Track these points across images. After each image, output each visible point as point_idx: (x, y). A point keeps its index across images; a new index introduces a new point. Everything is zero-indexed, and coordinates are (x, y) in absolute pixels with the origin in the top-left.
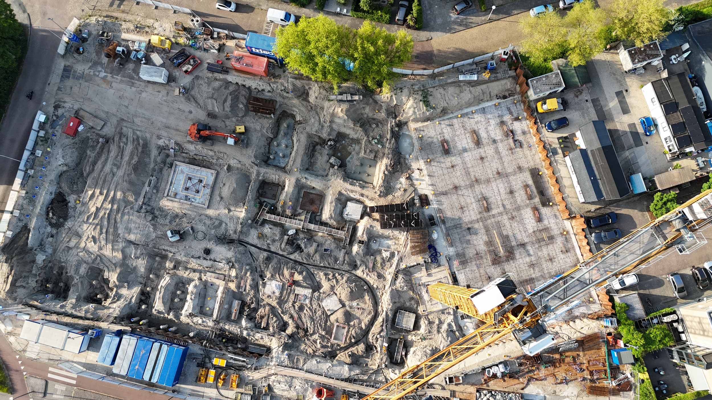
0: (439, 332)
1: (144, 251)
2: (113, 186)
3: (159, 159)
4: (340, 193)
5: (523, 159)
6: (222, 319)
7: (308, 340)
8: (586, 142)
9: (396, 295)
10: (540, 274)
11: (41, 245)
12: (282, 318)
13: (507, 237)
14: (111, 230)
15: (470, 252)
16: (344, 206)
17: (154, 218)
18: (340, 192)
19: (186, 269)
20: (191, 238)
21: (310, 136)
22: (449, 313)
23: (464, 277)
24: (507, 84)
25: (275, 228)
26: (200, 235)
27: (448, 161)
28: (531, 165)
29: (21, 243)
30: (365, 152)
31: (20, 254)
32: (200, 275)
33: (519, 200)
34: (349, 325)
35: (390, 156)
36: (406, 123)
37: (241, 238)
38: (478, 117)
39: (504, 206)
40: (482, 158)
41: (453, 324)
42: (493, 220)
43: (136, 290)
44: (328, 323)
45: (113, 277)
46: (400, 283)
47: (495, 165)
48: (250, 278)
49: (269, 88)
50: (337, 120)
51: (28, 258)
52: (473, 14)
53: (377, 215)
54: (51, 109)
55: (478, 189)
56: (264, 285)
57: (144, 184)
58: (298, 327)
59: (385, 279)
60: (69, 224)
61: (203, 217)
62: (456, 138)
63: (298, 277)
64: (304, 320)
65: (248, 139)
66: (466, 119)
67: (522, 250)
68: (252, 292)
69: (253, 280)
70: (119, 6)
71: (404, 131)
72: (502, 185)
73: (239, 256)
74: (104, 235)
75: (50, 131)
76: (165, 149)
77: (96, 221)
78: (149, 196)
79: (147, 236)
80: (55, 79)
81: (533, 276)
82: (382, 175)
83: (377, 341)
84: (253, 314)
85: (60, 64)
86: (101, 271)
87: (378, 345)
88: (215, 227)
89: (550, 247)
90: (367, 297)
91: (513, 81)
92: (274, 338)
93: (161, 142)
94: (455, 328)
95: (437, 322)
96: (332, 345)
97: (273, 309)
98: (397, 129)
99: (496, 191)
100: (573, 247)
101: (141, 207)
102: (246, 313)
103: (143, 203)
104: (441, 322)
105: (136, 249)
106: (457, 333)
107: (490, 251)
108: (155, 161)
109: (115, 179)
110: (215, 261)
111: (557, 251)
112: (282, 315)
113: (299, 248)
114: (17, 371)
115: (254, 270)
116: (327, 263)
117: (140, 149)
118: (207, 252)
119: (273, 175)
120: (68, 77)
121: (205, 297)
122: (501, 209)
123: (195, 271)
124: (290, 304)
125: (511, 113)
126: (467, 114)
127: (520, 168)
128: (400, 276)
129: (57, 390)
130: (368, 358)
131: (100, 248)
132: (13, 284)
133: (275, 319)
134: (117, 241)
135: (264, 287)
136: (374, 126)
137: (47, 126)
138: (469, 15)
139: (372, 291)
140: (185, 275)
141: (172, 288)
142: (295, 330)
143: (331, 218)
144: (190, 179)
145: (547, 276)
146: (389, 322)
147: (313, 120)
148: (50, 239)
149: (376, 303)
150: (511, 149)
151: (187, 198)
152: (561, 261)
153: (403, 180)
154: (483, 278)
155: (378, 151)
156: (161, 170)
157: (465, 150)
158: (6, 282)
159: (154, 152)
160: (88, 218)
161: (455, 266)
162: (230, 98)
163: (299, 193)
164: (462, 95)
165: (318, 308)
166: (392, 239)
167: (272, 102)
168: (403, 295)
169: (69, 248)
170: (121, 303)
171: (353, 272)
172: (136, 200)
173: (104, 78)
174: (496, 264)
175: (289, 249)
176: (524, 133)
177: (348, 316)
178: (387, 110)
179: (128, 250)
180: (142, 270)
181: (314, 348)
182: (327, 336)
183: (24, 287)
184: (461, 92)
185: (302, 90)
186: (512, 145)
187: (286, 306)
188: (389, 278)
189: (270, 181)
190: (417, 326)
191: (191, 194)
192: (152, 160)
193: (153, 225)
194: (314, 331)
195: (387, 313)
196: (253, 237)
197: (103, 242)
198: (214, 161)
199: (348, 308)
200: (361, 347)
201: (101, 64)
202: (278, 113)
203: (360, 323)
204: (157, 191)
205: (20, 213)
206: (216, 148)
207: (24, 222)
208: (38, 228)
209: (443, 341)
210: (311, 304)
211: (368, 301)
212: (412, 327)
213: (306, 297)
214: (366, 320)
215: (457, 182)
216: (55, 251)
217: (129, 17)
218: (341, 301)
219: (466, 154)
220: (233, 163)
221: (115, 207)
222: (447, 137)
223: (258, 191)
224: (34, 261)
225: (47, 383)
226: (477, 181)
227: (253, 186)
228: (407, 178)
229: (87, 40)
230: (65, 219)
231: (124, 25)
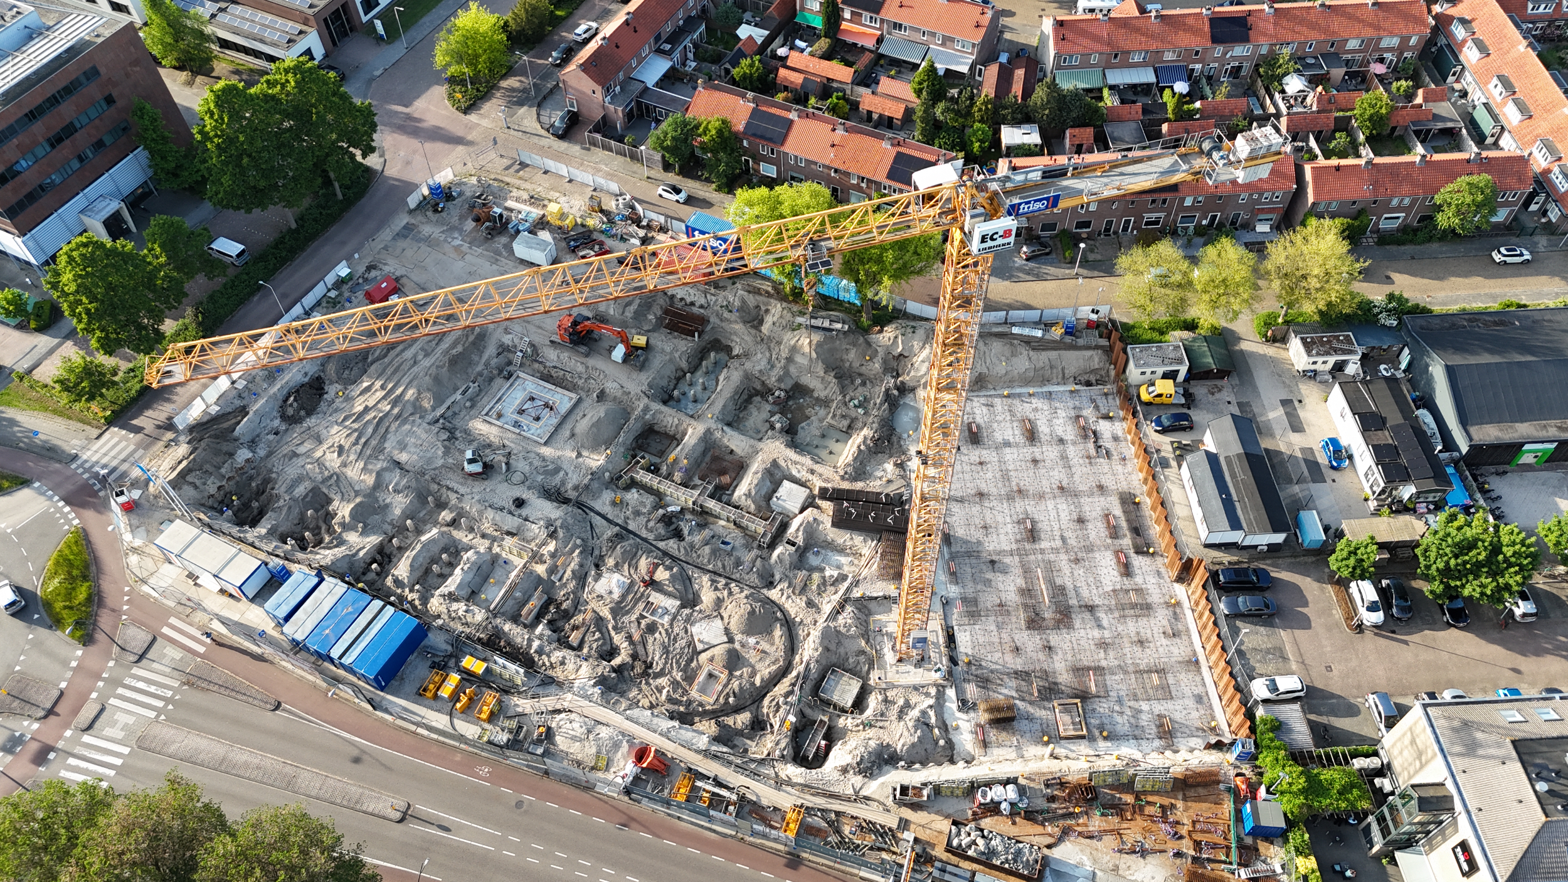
0: (900, 718)
1: (414, 484)
2: (406, 380)
3: (494, 362)
4: (775, 463)
5: (1109, 476)
6: (503, 614)
7: (648, 683)
8: (1218, 444)
9: (831, 639)
10: (1116, 663)
11: (253, 444)
12: (611, 639)
13: (1062, 589)
14: (374, 442)
15: (989, 600)
16: (777, 485)
17: (452, 438)
18: (775, 461)
19: (471, 530)
20: (500, 478)
21: (748, 377)
22: (927, 695)
23: (968, 638)
24: (1096, 359)
25: (647, 495)
26: (517, 478)
27: (974, 454)
28: (1124, 486)
29: (225, 425)
30: (834, 416)
31: (216, 437)
32: (492, 544)
33: (1093, 536)
34: (731, 674)
35: (875, 426)
36: (913, 390)
37: (583, 498)
38: (1037, 403)
39: (1063, 538)
40: (1035, 461)
41: (932, 713)
42: (1040, 557)
43: (374, 540)
44: (694, 664)
45: (343, 510)
46: (846, 618)
47: (1058, 475)
48: (577, 560)
49: (703, 301)
50: (799, 359)
51: (225, 447)
52: (1051, 264)
53: (828, 506)
54: (361, 269)
55: (1020, 505)
56: (598, 577)
57: (456, 389)
58: (635, 656)
59: (819, 611)
60: (311, 422)
61: (532, 455)
62: (995, 425)
63: (662, 575)
64: (650, 648)
65: (646, 360)
66: (1017, 402)
67: (1087, 615)
68: (572, 585)
69: (581, 565)
70: (518, 171)
71: (908, 400)
72: (1065, 506)
73: (570, 521)
74: (359, 447)
75: (347, 294)
76: (509, 351)
77: (356, 426)
78: (456, 409)
79: (429, 461)
80: (386, 235)
81: (1104, 663)
82: (855, 449)
83: (777, 711)
84: (560, 624)
85: (403, 220)
86: (329, 501)
87: (776, 722)
88: (546, 473)
89: (1143, 622)
90: (778, 632)
91: (1105, 358)
92: (585, 664)
93: (507, 340)
94: (933, 720)
95: (901, 702)
96: (689, 703)
97: (599, 621)
98: (895, 392)
99: (1053, 513)
100: (1188, 630)
101: (437, 421)
102: (549, 617)
103: (442, 416)
104: (907, 705)
105: (402, 477)
106: (936, 731)
107: (1026, 606)
108: (487, 364)
109: (415, 369)
110: (526, 520)
111: (1155, 630)
112: (613, 633)
113: (678, 535)
114: (113, 610)
115: (587, 551)
116: (720, 564)
117: (471, 338)
118: (520, 503)
119: (669, 418)
120: (406, 237)
121: (486, 579)
122: (1058, 543)
123: (484, 536)
124: (634, 617)
125: (1097, 408)
126: (1019, 395)
127: (1101, 487)
128: (849, 608)
129: (165, 655)
130: (751, 739)
131: (344, 465)
132: (182, 475)
133: (597, 635)
134: (376, 458)
135: (596, 580)
136: (859, 381)
137: (345, 287)
138: (1045, 264)
139: (790, 626)
140: (465, 540)
141: (436, 549)
142: (628, 660)
143: (748, 495)
144: (532, 399)
145: (1131, 669)
146: (808, 687)
147: (759, 356)
148: (271, 437)
149: (792, 647)
150: (1089, 457)
151: (517, 424)
152: (1161, 650)
153: (889, 467)
154: (1007, 647)
155: (856, 418)
156: (491, 380)
157: (1007, 444)
158: (173, 469)
159: (491, 350)
160: (345, 419)
161: (955, 616)
162: (637, 301)
163: (704, 453)
164: (1014, 360)
165: (682, 634)
166: (848, 555)
167: (703, 321)
168: (846, 642)
169: (295, 455)
170: (339, 552)
171: (765, 591)
172: (434, 409)
173: (457, 248)
174: (1034, 629)
175: (661, 530)
176: (1116, 439)
177: (734, 660)
178: (885, 361)
179: (387, 476)
180: (398, 512)
181: (653, 699)
182: (684, 684)
183: (196, 487)
184: (1013, 355)
185: (754, 312)
186: (1093, 452)
187: (626, 619)
188: (827, 609)
189: (662, 430)
190: (859, 704)
191: (524, 420)
192: (483, 360)
193: (445, 447)
194: (663, 669)
195: (808, 664)
196: (603, 502)
197: (352, 457)
198: (581, 382)
199: (737, 646)
200: (742, 719)
201: (461, 231)
202: (706, 337)
203: (753, 674)
204: (472, 407)
205: (246, 387)
206: (592, 362)
207: (245, 402)
208: (261, 415)
209: (906, 733)
210: (671, 625)
211: (777, 640)
212: (849, 704)
213: (666, 611)
214: (765, 671)
215: (984, 488)
216: (270, 454)
217: (527, 185)
218: (727, 631)
219: (1007, 450)
220: (611, 387)
221: (396, 411)
222: (979, 420)
223: (637, 438)
224: (231, 455)
225: (154, 639)
226: (1020, 491)
227: (633, 426)
228: (896, 465)
229: (454, 199)
230: (309, 414)
231: (515, 193)
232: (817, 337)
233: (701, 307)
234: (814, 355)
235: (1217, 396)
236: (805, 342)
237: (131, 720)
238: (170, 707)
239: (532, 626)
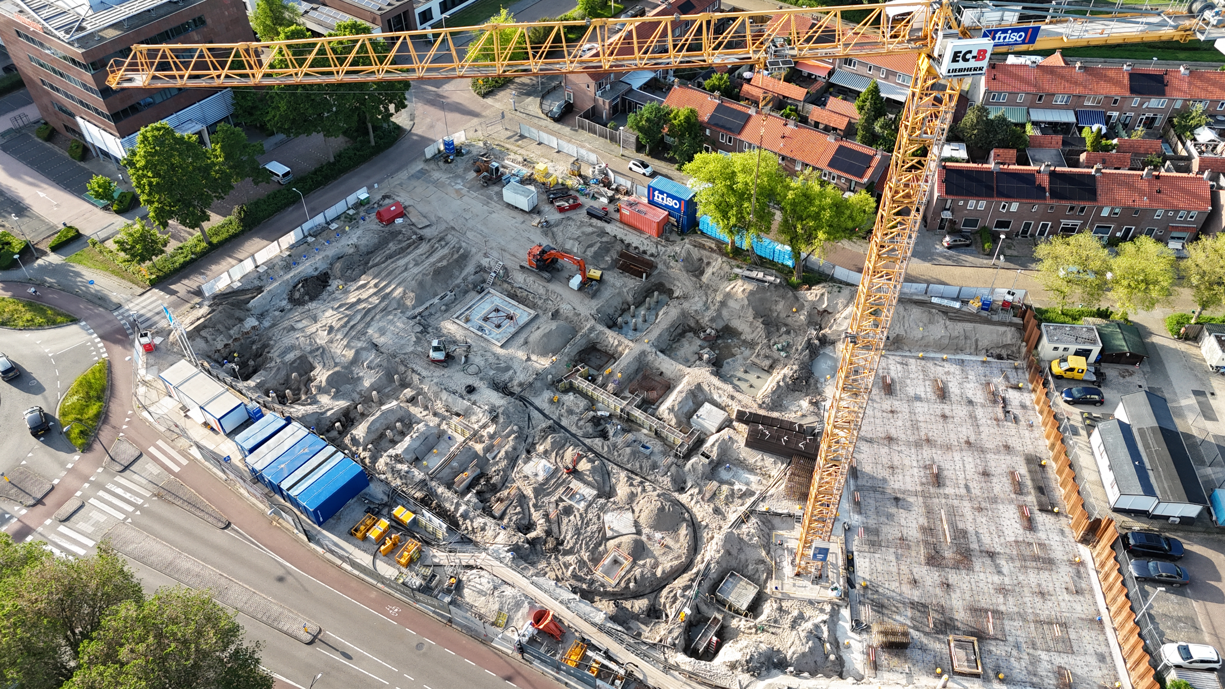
0: (793, 627)
1: (385, 364)
2: (396, 281)
3: (471, 278)
4: (699, 386)
5: (1015, 438)
6: (439, 479)
7: (556, 559)
8: (1130, 416)
9: (733, 544)
10: (1016, 609)
11: (261, 316)
12: (530, 515)
13: (964, 533)
14: (359, 327)
15: (890, 532)
16: (699, 405)
17: (425, 331)
18: (699, 384)
19: (426, 408)
20: (458, 367)
21: (684, 315)
22: (822, 611)
23: (867, 564)
24: (1009, 335)
25: (581, 398)
26: (473, 369)
27: (887, 403)
28: (1030, 449)
29: (242, 298)
30: (758, 355)
31: (232, 304)
32: (441, 422)
33: (997, 489)
34: (634, 563)
35: (795, 367)
36: (833, 343)
37: (526, 394)
38: (948, 367)
39: (967, 487)
40: (944, 417)
41: (825, 628)
42: (944, 501)
43: (343, 404)
44: (601, 548)
45: (321, 375)
46: (750, 528)
47: (966, 432)
48: (511, 443)
49: (654, 250)
50: (731, 303)
51: (238, 313)
52: (971, 254)
53: (743, 428)
54: (378, 197)
55: (927, 453)
56: (528, 460)
57: (435, 295)
58: (548, 533)
59: (724, 518)
60: (312, 305)
61: (489, 354)
62: (908, 381)
63: (584, 466)
64: (564, 528)
65: (598, 291)
66: (930, 364)
67: (988, 561)
68: (503, 464)
69: (514, 449)
70: (517, 141)
71: (828, 350)
72: (970, 459)
73: (511, 409)
74: (347, 329)
75: (362, 214)
76: (485, 271)
77: (347, 312)
78: (433, 311)
79: (402, 347)
80: (403, 175)
81: (1002, 608)
82: (774, 384)
83: (674, 602)
84: (488, 496)
85: (419, 166)
86: (313, 368)
87: (671, 612)
88: (498, 369)
89: (1044, 575)
90: (683, 531)
91: (1017, 335)
92: (503, 532)
93: (485, 262)
94: (825, 635)
95: (795, 613)
96: (592, 582)
97: (522, 498)
98: (817, 342)
99: (959, 464)
100: (1091, 590)
101: (415, 317)
102: (478, 488)
103: (420, 314)
104: (801, 617)
105: (376, 357)
106: (828, 646)
107: (926, 543)
108: (464, 279)
109: (405, 274)
110: (474, 404)
111: (1058, 585)
112: (532, 510)
113: (604, 435)
114: (114, 427)
115: (522, 437)
116: (638, 465)
117: (456, 256)
118: (471, 390)
119: (612, 338)
120: (418, 178)
121: (430, 450)
122: (963, 491)
123: (435, 414)
124: (553, 499)
125: (1006, 378)
126: (933, 359)
127: (1007, 447)
128: (753, 520)
129: (145, 470)
130: (646, 624)
131: (331, 341)
132: (198, 330)
133: (518, 509)
134: (359, 339)
135: (525, 463)
136: (784, 329)
137: (362, 209)
138: (965, 253)
139: (695, 528)
140: (419, 415)
141: (392, 418)
142: (543, 535)
143: (671, 410)
144: (497, 310)
145: (1031, 618)
146: (706, 585)
147: (697, 299)
148: (277, 313)
149: (695, 547)
150: (997, 420)
151: (481, 329)
152: (1063, 604)
153: (805, 403)
154: (905, 579)
155: (778, 360)
156: (466, 292)
157: (918, 398)
158: (192, 323)
159: (470, 268)
160: (340, 307)
161: (856, 543)
162: (598, 245)
163: (637, 371)
164: (931, 327)
165: (595, 519)
166: (756, 474)
167: (652, 266)
168: (747, 550)
169: (293, 329)
170: (310, 409)
171: (676, 494)
172: (414, 307)
173: (458, 191)
174: (933, 565)
175: (590, 428)
176: (1024, 407)
177: (639, 550)
178: (810, 315)
179: (364, 354)
180: (367, 383)
181: (559, 574)
182: (590, 564)
183: (207, 341)
184: (931, 322)
185: (697, 264)
186: (1001, 415)
187: (546, 500)
188: (732, 517)
189: (603, 349)
190: (754, 608)
191: (487, 326)
192: (463, 275)
193: (417, 338)
194: (572, 548)
195: (708, 564)
196: (543, 400)
197: (339, 336)
198: (540, 303)
199: (644, 538)
200: (639, 605)
201: (463, 178)
202: (652, 280)
203: (656, 565)
204: (446, 311)
205: (266, 271)
206: (552, 286)
207: (262, 284)
208: (273, 295)
209: (797, 642)
210: (586, 511)
211: (682, 538)
212: (744, 607)
213: (583, 498)
214: (667, 564)
215: (893, 433)
216: (273, 326)
217: (520, 151)
218: (636, 524)
219: (918, 404)
220: (565, 308)
221: (383, 305)
222: (893, 374)
223: (580, 353)
224: (241, 320)
225: (141, 455)
226: (928, 441)
227: (579, 342)
228: (811, 402)
229: (463, 155)
230: (312, 299)
231: (512, 156)
232: (750, 287)
233: (652, 255)
234: (746, 302)
235: (1128, 379)
236: (740, 289)
237: (102, 518)
238: (138, 513)
239: (463, 494)
